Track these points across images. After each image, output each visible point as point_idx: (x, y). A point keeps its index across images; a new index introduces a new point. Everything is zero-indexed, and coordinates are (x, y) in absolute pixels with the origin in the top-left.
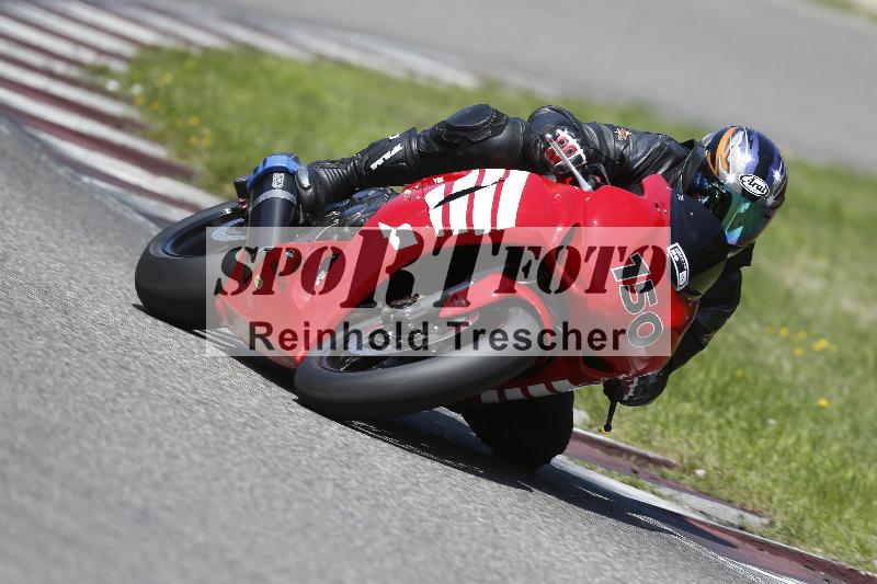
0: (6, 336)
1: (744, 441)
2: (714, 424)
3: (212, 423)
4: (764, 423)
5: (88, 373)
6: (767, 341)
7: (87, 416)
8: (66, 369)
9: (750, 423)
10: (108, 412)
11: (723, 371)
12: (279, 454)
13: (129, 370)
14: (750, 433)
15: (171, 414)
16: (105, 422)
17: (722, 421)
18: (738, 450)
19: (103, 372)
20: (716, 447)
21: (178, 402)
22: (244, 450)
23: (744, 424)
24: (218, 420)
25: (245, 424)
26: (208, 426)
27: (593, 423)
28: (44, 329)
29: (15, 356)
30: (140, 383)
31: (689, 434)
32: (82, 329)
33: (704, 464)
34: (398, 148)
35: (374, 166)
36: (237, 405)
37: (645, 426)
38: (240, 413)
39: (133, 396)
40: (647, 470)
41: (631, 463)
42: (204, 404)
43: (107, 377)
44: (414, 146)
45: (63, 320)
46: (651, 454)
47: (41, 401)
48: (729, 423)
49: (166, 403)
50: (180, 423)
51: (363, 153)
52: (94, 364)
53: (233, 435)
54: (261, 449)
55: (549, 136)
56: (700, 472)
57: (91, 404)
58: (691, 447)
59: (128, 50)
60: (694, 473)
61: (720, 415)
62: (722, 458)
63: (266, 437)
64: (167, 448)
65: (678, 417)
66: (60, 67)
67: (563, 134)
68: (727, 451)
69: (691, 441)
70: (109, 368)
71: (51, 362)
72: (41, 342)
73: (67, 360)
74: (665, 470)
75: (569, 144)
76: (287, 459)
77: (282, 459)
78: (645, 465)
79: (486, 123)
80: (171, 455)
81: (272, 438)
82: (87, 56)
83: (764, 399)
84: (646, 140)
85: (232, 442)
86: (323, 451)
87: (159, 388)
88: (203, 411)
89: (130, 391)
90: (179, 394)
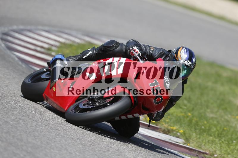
0: (25, 122)
1: (227, 147)
2: (219, 142)
3: (81, 144)
4: (232, 142)
5: (47, 131)
6: (233, 120)
7: (47, 143)
8: (42, 130)
9: (228, 142)
10: (53, 142)
11: (221, 128)
12: (100, 152)
13: (58, 130)
14: (229, 145)
15: (70, 142)
16: (53, 144)
17: (221, 142)
18: (225, 149)
19: (51, 131)
20: (219, 149)
21: (72, 139)
22: (90, 151)
23: (227, 142)
24: (83, 144)
25: (91, 144)
26: (80, 145)
27: (185, 142)
28: (35, 120)
29: (27, 127)
30: (62, 134)
31: (212, 145)
32: (46, 119)
33: (216, 154)
34: (90, 53)
35: (84, 57)
36: (88, 139)
37: (199, 143)
38: (89, 141)
39: (60, 137)
40: (201, 155)
41: (196, 153)
42: (80, 139)
43: (53, 132)
44: (95, 52)
45: (40, 117)
46: (202, 151)
47: (35, 139)
48: (223, 142)
49: (69, 139)
50: (73, 144)
51: (81, 54)
52: (49, 129)
53: (87, 147)
54: (95, 151)
55: (131, 48)
56: (215, 155)
57: (48, 140)
58: (212, 149)
59: (57, 44)
60: (214, 156)
61: (220, 140)
62: (221, 152)
63: (96, 148)
64: (70, 151)
65: (209, 141)
66: (39, 49)
67: (135, 48)
68: (222, 150)
69: (213, 147)
70: (53, 130)
71: (37, 128)
72: (34, 123)
73: (41, 128)
74: (206, 155)
75: (136, 51)
76: (102, 154)
77: (101, 154)
78: (200, 154)
79: (114, 45)
80: (71, 153)
81: (98, 148)
82: (46, 46)
83: (232, 135)
84: (158, 50)
85: (87, 149)
86: (112, 151)
87: (67, 135)
88: (79, 141)
89: (59, 136)
90: (73, 137)
